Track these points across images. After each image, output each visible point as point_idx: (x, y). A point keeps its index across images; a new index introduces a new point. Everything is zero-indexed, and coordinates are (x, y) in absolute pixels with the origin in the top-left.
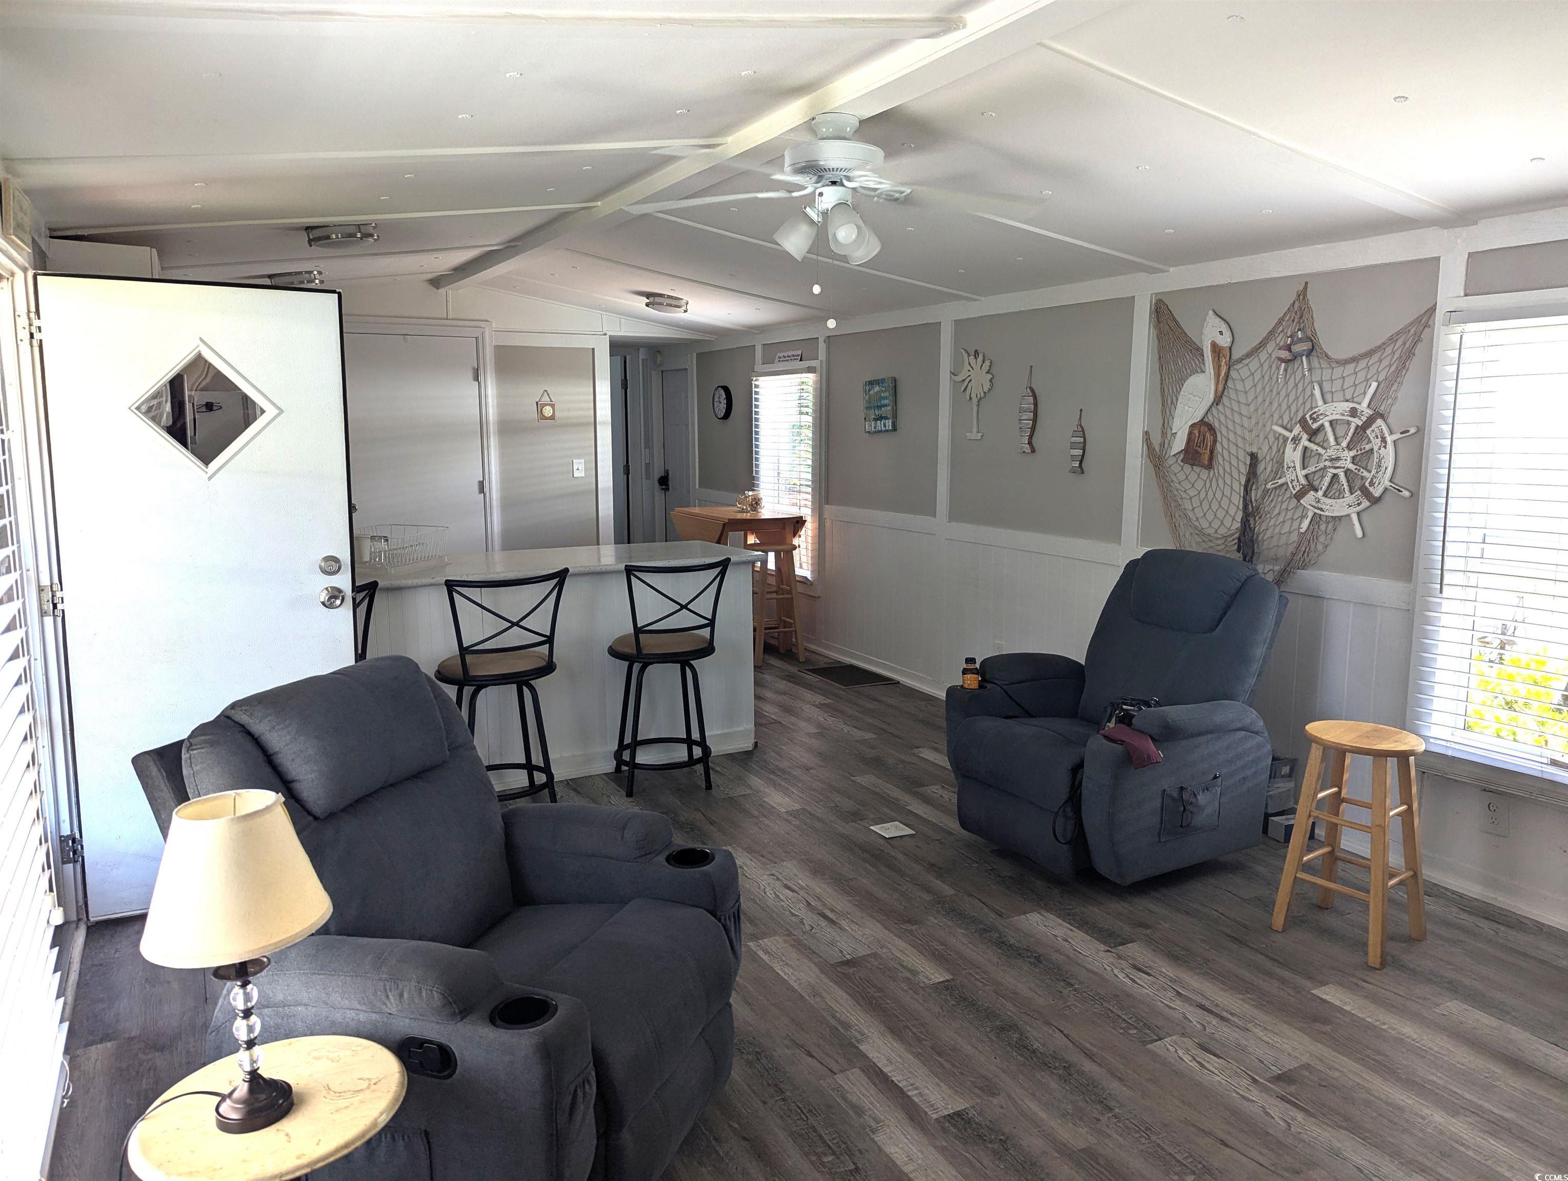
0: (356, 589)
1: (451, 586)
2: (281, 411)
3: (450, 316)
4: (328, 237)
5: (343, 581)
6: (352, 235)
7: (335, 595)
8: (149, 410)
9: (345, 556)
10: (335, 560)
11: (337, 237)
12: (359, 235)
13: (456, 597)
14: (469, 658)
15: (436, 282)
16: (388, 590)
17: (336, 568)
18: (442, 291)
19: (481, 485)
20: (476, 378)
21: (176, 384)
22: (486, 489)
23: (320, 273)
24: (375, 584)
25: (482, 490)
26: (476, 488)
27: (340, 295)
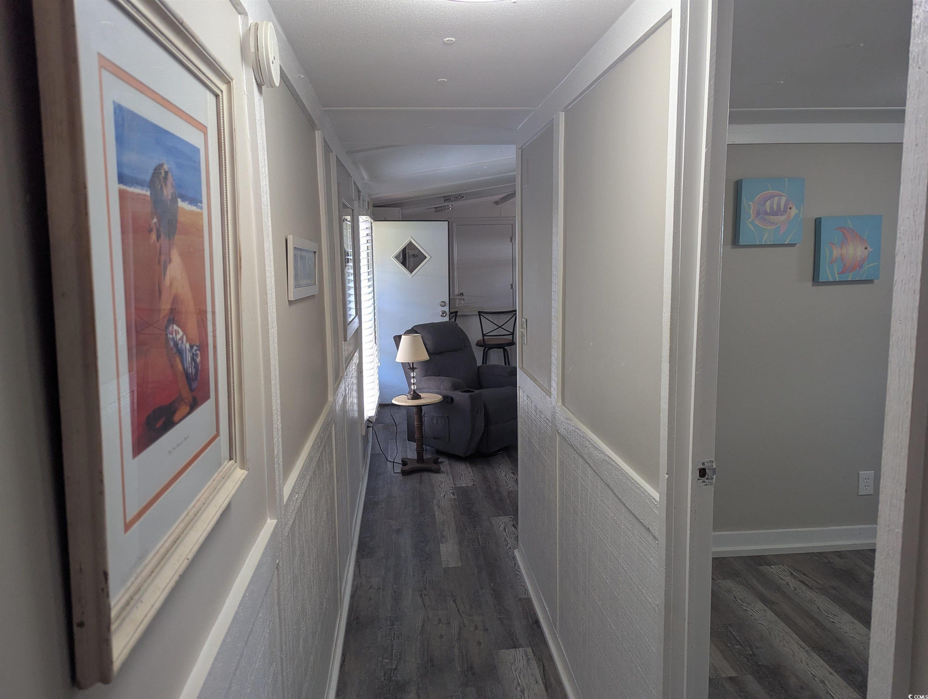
0: (451, 313)
1: (480, 313)
2: (431, 257)
3: (502, 216)
4: (450, 199)
5: (446, 309)
6: (457, 198)
7: (444, 312)
8: (397, 257)
9: (447, 301)
10: (445, 302)
11: (453, 199)
12: (459, 198)
13: (481, 316)
14: (485, 337)
15: (497, 203)
16: (462, 316)
17: (444, 304)
18: (499, 206)
19: (512, 285)
20: (511, 242)
21: (404, 251)
22: (514, 288)
23: (452, 205)
24: (457, 312)
25: (512, 288)
26: (510, 287)
27: (448, 221)
